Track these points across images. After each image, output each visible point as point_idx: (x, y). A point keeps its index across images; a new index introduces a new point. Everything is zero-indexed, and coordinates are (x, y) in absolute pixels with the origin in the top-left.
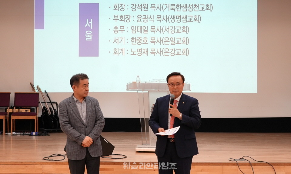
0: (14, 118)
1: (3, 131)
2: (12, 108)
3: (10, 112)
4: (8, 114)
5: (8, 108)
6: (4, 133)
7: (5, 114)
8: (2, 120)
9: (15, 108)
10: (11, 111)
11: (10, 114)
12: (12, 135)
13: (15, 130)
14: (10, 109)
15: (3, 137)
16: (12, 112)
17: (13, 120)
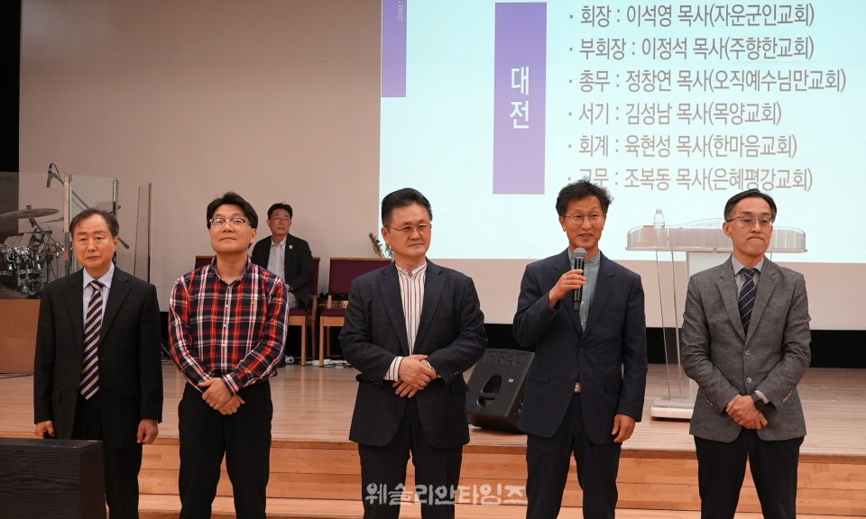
0: (326, 322)
1: (300, 355)
2: (323, 297)
4: (314, 311)
6: (303, 361)
8: (300, 327)
9: (330, 297)
11: (320, 313)
12: (322, 366)
13: (332, 353)
14: (318, 298)
15: (300, 371)
17: (325, 328)
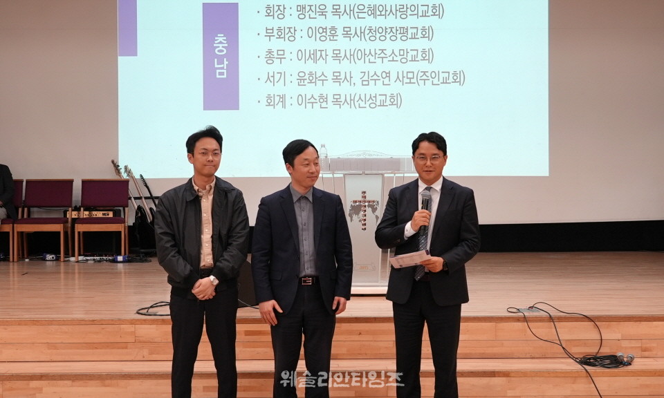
0: (80, 228)
1: (60, 254)
2: (77, 209)
3: (73, 217)
4: (70, 220)
5: (70, 209)
6: (62, 258)
7: (64, 221)
8: (59, 233)
9: (82, 209)
10: (74, 215)
11: (74, 221)
12: (78, 262)
13: (85, 251)
14: (73, 210)
15: (60, 265)
16: (76, 217)
